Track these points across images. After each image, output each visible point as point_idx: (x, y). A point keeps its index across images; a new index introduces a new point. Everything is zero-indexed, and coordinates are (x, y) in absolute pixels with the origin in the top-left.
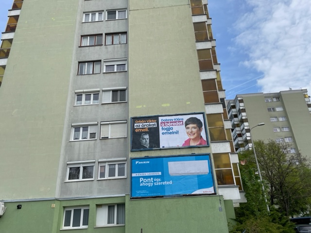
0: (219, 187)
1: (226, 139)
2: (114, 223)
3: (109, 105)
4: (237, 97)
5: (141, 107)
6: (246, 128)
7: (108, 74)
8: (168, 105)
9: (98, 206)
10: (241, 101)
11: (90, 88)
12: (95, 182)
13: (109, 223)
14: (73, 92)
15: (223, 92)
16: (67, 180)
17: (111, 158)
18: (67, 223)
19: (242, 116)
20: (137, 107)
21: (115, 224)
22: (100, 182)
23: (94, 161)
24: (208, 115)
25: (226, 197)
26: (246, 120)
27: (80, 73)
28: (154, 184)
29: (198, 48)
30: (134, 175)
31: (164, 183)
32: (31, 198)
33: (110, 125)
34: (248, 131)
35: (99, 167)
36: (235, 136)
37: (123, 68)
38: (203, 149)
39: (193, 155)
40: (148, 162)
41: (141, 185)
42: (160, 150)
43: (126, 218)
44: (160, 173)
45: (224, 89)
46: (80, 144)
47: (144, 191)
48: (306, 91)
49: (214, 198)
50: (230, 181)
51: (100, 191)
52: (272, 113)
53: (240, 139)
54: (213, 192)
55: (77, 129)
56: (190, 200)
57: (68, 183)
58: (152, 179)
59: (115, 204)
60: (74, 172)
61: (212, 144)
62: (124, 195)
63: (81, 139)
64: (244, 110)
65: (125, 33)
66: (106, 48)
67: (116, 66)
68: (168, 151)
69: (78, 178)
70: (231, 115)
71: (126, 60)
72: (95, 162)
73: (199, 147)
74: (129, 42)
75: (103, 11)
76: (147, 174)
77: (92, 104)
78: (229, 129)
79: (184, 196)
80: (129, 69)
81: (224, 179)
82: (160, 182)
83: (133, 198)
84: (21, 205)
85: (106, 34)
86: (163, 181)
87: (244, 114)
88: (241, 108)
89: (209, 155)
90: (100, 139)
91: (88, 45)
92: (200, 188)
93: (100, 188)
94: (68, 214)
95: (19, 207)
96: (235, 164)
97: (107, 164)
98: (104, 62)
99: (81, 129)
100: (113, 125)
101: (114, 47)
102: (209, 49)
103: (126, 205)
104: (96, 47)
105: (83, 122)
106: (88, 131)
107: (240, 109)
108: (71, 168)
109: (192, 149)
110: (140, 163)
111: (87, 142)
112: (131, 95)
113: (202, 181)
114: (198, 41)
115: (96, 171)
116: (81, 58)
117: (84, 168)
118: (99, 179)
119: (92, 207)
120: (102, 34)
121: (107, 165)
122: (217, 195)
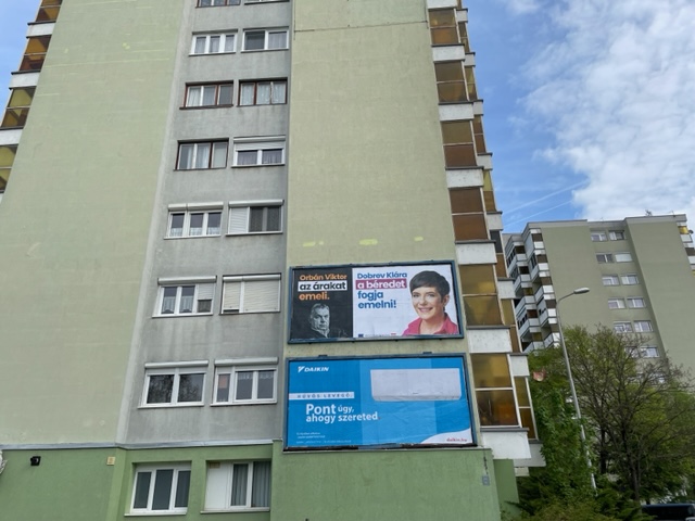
0: (482, 431)
1: (501, 323)
2: (245, 504)
3: (243, 239)
4: (528, 229)
5: (312, 244)
6: (547, 297)
7: (242, 170)
8: (374, 242)
9: (212, 464)
10: (538, 237)
11: (203, 201)
12: (206, 410)
13: (234, 503)
14: (165, 207)
15: (497, 216)
16: (144, 404)
17: (243, 356)
18: (141, 502)
19: (539, 271)
20: (305, 245)
21: (248, 507)
22: (217, 410)
23: (206, 362)
24: (462, 267)
25: (500, 454)
26: (548, 281)
27: (180, 165)
28: (337, 419)
29: (444, 119)
30: (293, 397)
31: (359, 417)
32: (62, 441)
33: (243, 284)
34: (552, 304)
35: (217, 377)
36: (523, 316)
37: (275, 158)
38: (449, 343)
39: (426, 356)
40: (327, 369)
41: (309, 420)
42: (353, 342)
43: (274, 494)
44: (351, 395)
45: (498, 210)
46: (175, 325)
47: (315, 435)
48: (683, 218)
49: (470, 455)
50: (507, 416)
51: (216, 431)
52: (607, 266)
53: (532, 321)
54: (470, 441)
55: (170, 290)
56: (418, 456)
57: (145, 412)
58: (333, 407)
59: (250, 460)
60: (159, 386)
61: (470, 332)
62: (270, 441)
63: (177, 313)
64: (543, 258)
65: (283, 80)
66: (241, 113)
67: (260, 153)
68: (372, 345)
69: (168, 400)
70: (515, 269)
71: (283, 140)
72: (206, 366)
73: (441, 339)
74: (292, 101)
75: (236, 31)
76: (322, 396)
77: (204, 234)
78: (510, 300)
79: (404, 447)
80: (290, 159)
81: (494, 412)
82: (352, 414)
83: (290, 450)
84: (39, 458)
85: (241, 82)
86: (357, 411)
87: (543, 266)
88: (537, 253)
89: (462, 356)
90: (220, 315)
91: (201, 105)
92: (439, 431)
93: (218, 423)
94: (144, 480)
95: (35, 462)
96: (520, 380)
97: (234, 369)
98: (235, 143)
99: (179, 291)
100: (248, 284)
101: (258, 111)
102: (468, 121)
103: (274, 464)
104: (219, 110)
105: (183, 275)
106: (193, 294)
107: (534, 255)
108: (152, 377)
109: (426, 342)
110: (307, 370)
111: (191, 319)
112: (293, 217)
113: (446, 416)
114: (443, 102)
115: (210, 385)
116: (184, 133)
117: (183, 378)
118: (215, 403)
119: (198, 467)
120: (232, 82)
121: (233, 372)
122: (479, 447)
